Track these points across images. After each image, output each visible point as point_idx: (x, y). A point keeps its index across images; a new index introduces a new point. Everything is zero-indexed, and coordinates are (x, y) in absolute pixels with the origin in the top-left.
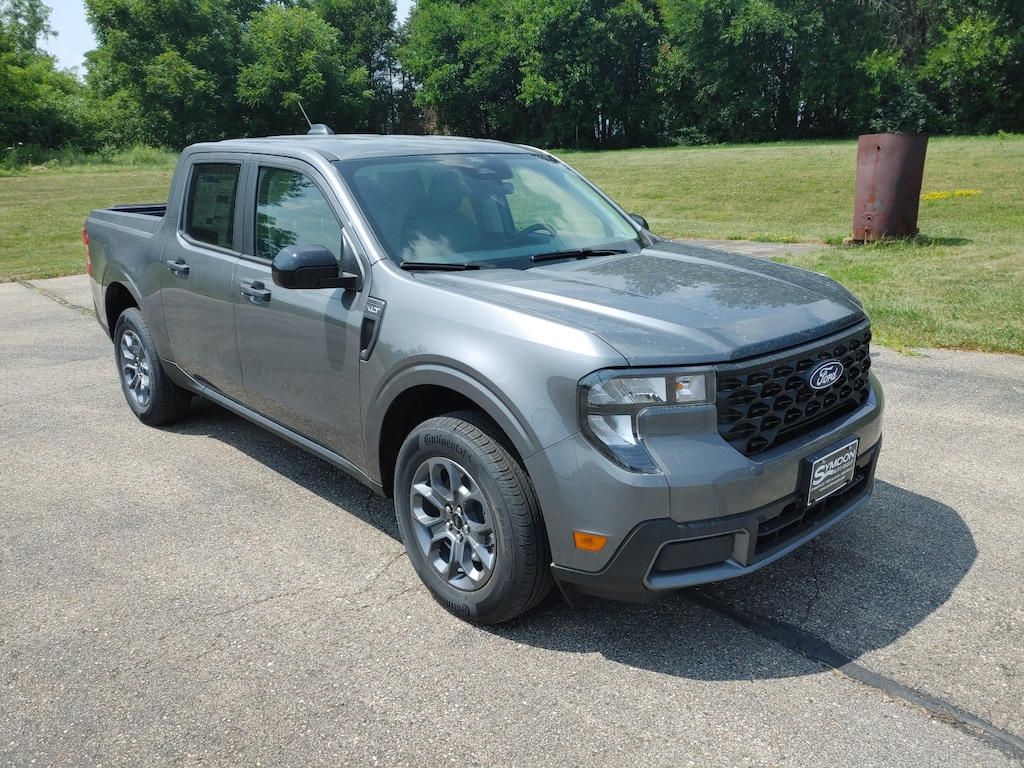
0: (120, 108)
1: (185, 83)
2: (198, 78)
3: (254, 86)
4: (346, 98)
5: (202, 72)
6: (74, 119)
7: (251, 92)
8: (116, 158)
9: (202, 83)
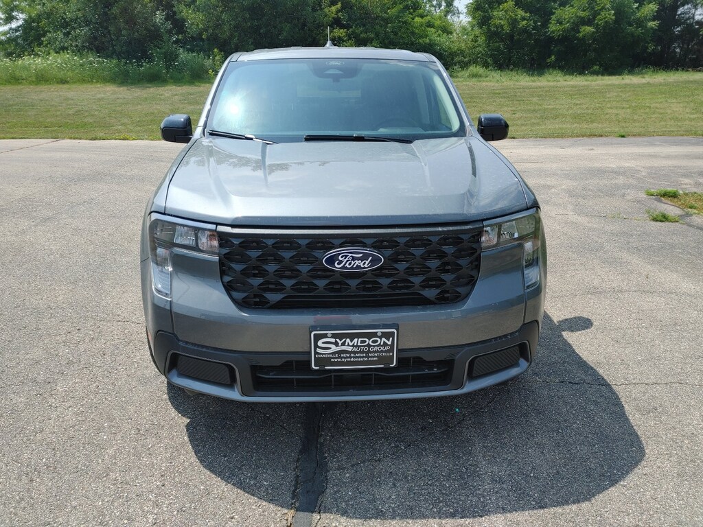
0: (472, 41)
1: (514, 22)
2: (523, 19)
3: (561, 23)
4: (630, 29)
5: (528, 15)
6: (443, 50)
7: (559, 27)
8: (459, 74)
9: (525, 22)
